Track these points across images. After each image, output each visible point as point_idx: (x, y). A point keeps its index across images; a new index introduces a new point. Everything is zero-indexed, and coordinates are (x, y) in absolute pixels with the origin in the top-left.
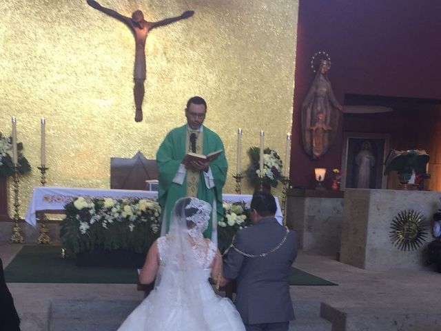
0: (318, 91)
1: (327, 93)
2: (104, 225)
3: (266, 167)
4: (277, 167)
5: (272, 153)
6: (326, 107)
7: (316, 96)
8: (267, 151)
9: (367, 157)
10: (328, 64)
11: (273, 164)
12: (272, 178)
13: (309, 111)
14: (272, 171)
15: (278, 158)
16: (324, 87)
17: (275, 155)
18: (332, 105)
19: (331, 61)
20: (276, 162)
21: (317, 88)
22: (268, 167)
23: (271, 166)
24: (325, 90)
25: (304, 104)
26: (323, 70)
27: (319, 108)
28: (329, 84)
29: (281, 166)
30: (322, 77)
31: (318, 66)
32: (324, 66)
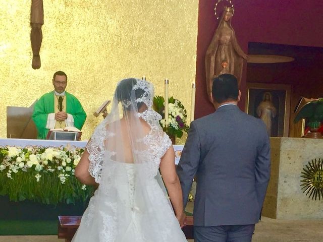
0: (222, 39)
1: (231, 41)
2: (9, 175)
3: (170, 116)
4: (182, 117)
5: (176, 102)
6: (230, 56)
7: (220, 43)
8: (172, 101)
9: (268, 109)
10: (231, 11)
11: (178, 114)
12: (177, 128)
13: (213, 58)
14: (176, 121)
15: (183, 107)
16: (227, 34)
17: (179, 104)
18: (236, 52)
19: (234, 7)
20: (180, 112)
21: (221, 36)
22: (173, 117)
23: (175, 116)
24: (229, 37)
25: (208, 52)
26: (226, 17)
27: (223, 57)
28: (233, 32)
29: (185, 116)
30: (225, 25)
31: (221, 13)
32: (228, 13)
